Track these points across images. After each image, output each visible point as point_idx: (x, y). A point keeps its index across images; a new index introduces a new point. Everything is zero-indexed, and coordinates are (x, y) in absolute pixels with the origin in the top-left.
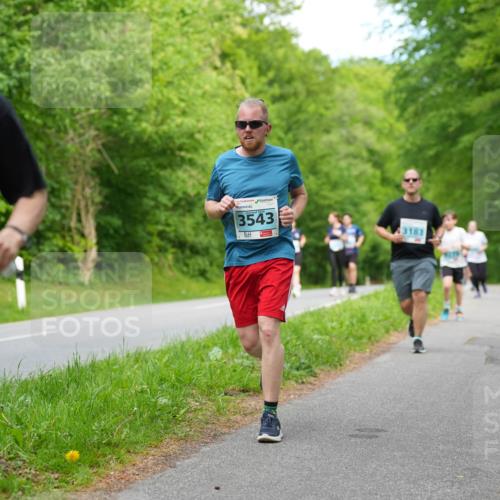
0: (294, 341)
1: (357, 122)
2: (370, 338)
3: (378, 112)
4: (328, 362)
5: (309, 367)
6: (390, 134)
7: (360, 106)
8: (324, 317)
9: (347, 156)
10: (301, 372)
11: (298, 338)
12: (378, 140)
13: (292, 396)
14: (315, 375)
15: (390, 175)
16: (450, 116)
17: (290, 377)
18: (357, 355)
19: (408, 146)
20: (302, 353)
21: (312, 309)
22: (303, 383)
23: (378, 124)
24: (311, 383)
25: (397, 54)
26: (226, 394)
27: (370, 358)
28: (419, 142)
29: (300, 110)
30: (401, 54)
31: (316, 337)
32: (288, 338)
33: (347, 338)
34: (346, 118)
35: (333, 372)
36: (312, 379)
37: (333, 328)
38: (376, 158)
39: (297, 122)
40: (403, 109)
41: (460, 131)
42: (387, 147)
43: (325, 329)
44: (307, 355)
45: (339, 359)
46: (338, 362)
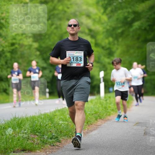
0: (50, 124)
1: (83, 15)
2: (87, 123)
3: (93, 10)
4: (66, 135)
5: (57, 137)
6: (99, 22)
7: (84, 7)
8: (65, 112)
10: (53, 140)
11: (52, 123)
12: (94, 24)
13: (48, 153)
14: (60, 142)
15: (99, 41)
16: (129, 12)
17: (47, 142)
19: (108, 27)
20: (53, 131)
21: (59, 108)
22: (54, 145)
23: (93, 17)
24: (57, 146)
26: (14, 152)
27: (87, 133)
28: (114, 26)
29: (54, 9)
31: (61, 122)
32: (47, 123)
34: (77, 13)
38: (92, 33)
39: (53, 15)
40: (105, 9)
41: (134, 20)
42: (98, 28)
44: (56, 131)
45: (72, 133)
46: (71, 135)
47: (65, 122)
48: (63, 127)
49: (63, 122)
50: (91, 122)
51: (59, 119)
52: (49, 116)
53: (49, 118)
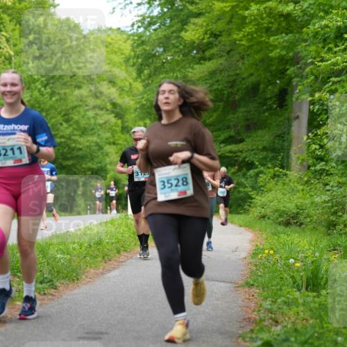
0: (41, 259)
2: (104, 257)
4: (67, 277)
5: (51, 281)
6: (130, 92)
7: (105, 67)
9: (94, 108)
10: (44, 285)
11: (44, 257)
14: (56, 288)
18: (92, 271)
19: (144, 102)
20: (46, 270)
22: (45, 294)
23: (120, 84)
24: (53, 295)
25: (136, 27)
27: (102, 274)
30: (139, 27)
31: (59, 256)
33: (85, 257)
34: (94, 77)
35: (71, 285)
36: (52, 291)
37: (74, 249)
38: (118, 110)
39: (53, 77)
40: (140, 72)
42: (128, 102)
43: (68, 249)
44: (51, 271)
45: (77, 274)
46: (75, 277)
47: (66, 256)
48: (63, 264)
49: (62, 256)
50: (109, 256)
51: (57, 251)
52: (40, 245)
53: (40, 249)
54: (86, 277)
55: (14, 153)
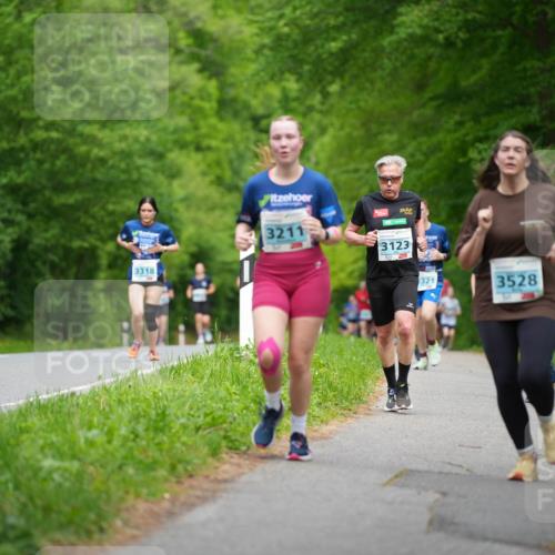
47: (67, 464)
48: (60, 485)
49: (56, 464)
50: (188, 463)
54: (126, 523)
55: (292, 235)
